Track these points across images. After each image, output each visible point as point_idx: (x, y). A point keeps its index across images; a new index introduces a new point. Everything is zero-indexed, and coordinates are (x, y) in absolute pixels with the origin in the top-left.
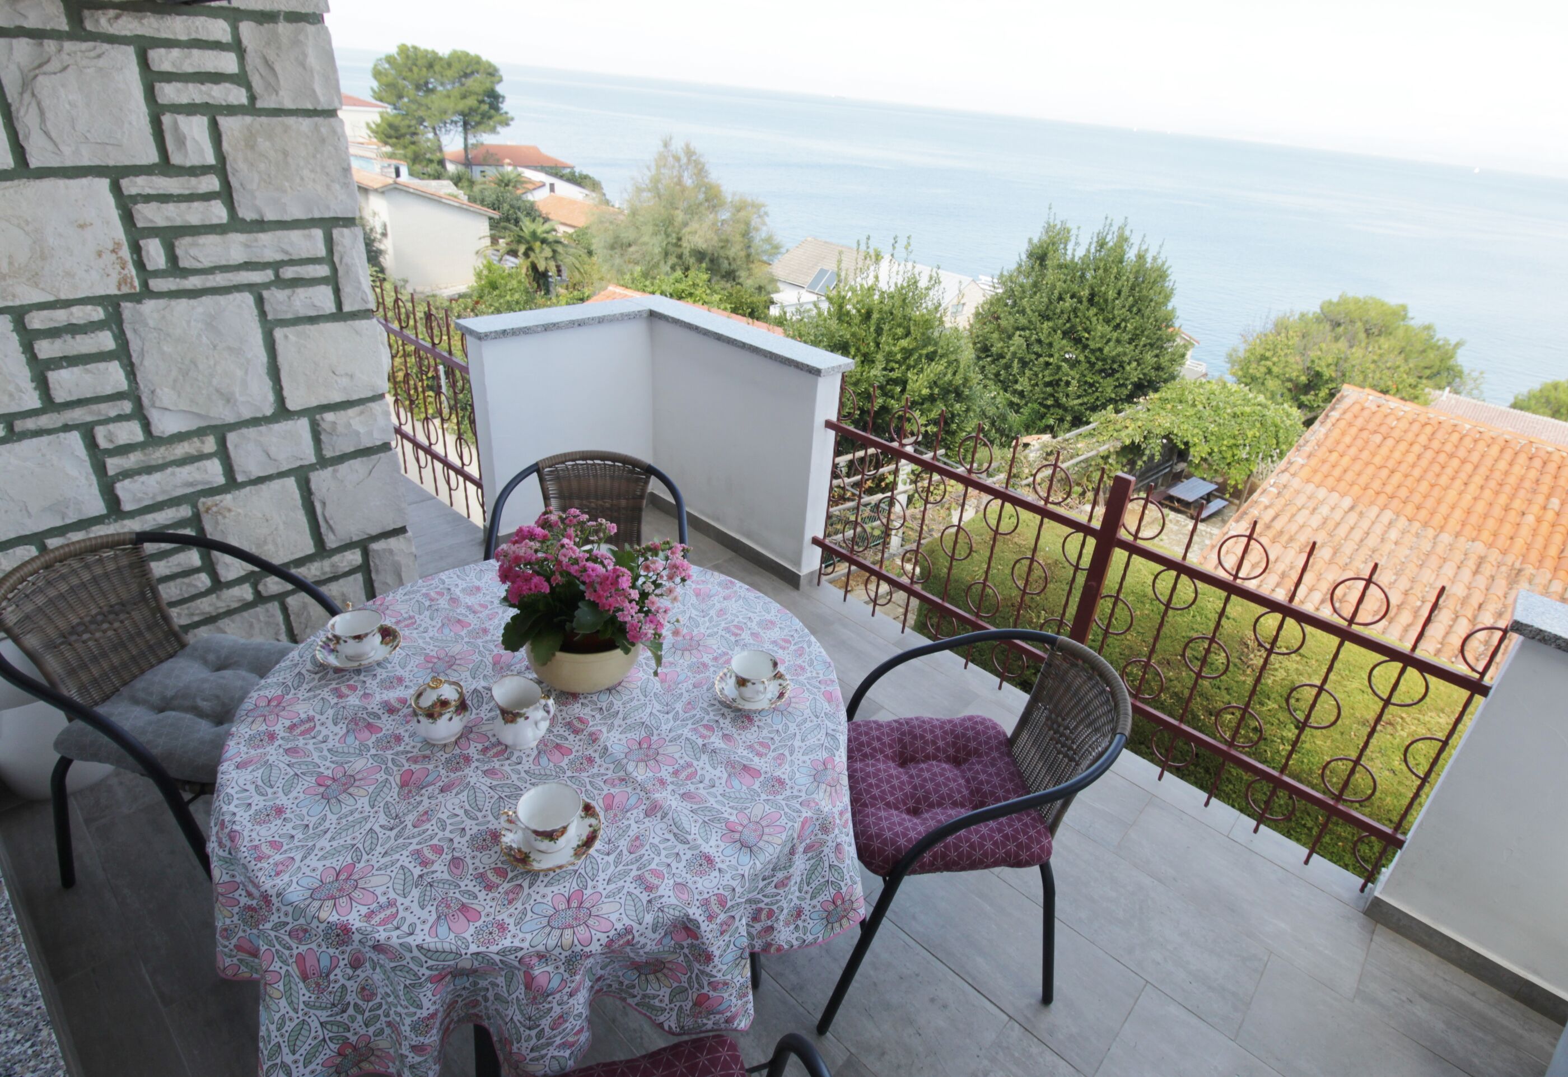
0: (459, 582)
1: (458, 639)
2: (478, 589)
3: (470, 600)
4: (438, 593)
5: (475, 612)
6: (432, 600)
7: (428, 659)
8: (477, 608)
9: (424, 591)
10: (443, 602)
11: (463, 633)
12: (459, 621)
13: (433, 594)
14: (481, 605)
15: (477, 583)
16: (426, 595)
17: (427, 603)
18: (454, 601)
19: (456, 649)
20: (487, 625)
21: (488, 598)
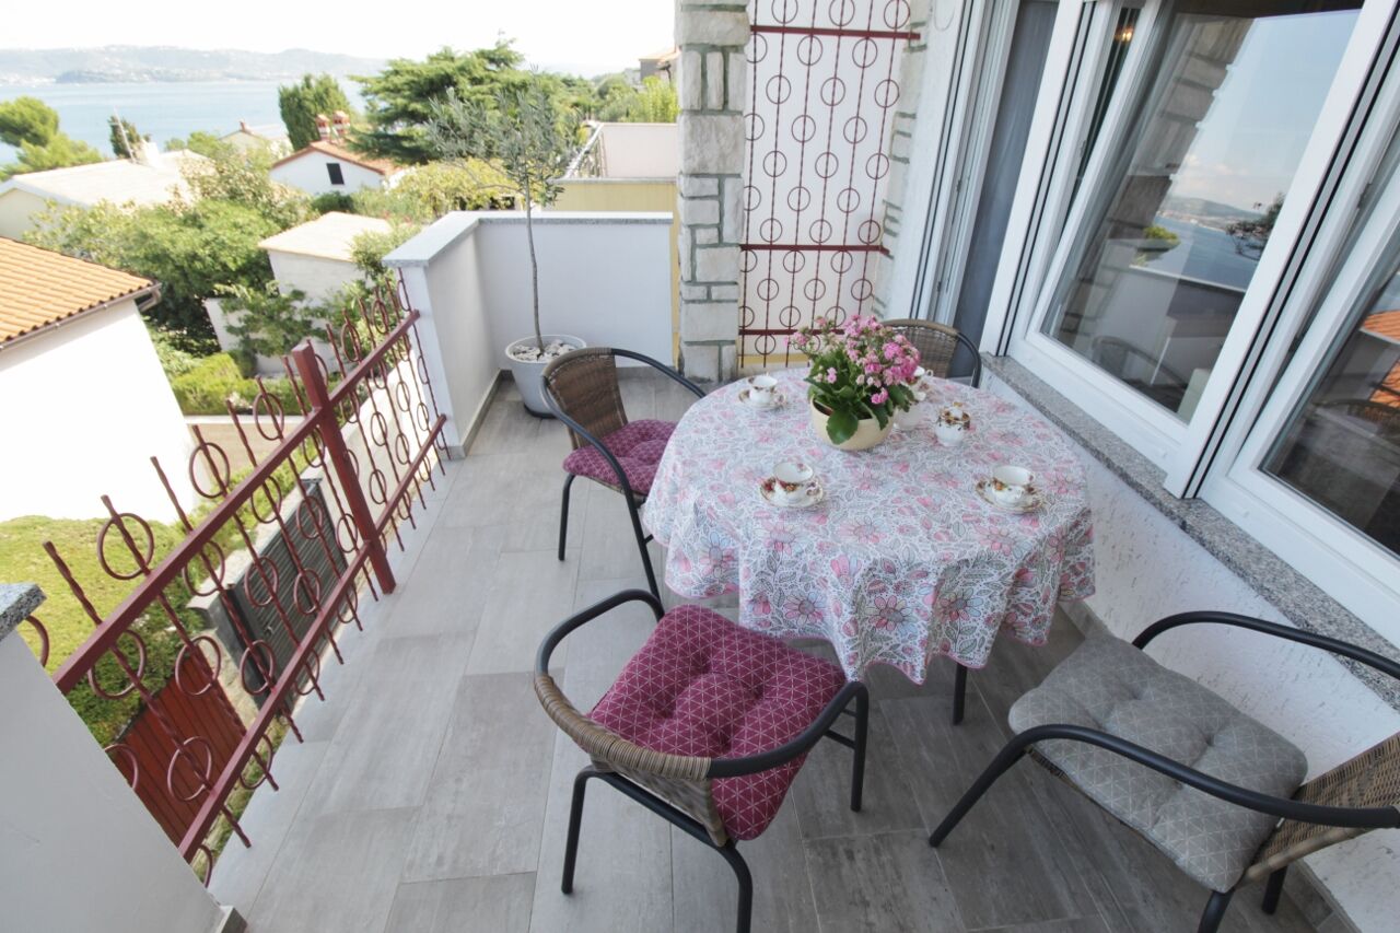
0: (917, 543)
1: (930, 493)
2: (901, 530)
3: (912, 521)
4: (939, 538)
5: (910, 508)
6: (946, 533)
7: (955, 485)
8: (907, 512)
9: (953, 544)
10: (936, 527)
11: (924, 495)
12: (926, 505)
13: (945, 538)
14: (903, 513)
15: (900, 537)
16: (951, 539)
17: (951, 531)
18: (927, 527)
19: (933, 485)
20: (904, 494)
21: (895, 518)
